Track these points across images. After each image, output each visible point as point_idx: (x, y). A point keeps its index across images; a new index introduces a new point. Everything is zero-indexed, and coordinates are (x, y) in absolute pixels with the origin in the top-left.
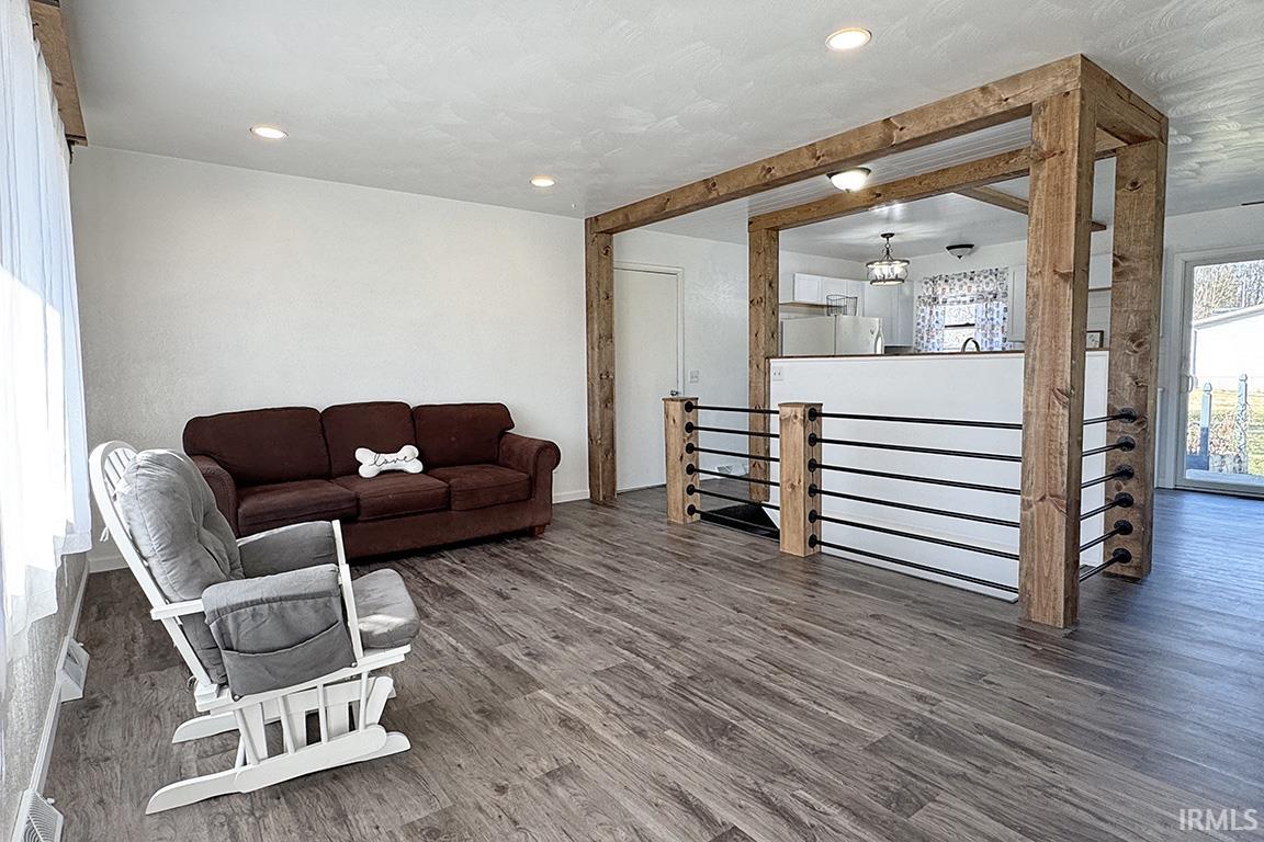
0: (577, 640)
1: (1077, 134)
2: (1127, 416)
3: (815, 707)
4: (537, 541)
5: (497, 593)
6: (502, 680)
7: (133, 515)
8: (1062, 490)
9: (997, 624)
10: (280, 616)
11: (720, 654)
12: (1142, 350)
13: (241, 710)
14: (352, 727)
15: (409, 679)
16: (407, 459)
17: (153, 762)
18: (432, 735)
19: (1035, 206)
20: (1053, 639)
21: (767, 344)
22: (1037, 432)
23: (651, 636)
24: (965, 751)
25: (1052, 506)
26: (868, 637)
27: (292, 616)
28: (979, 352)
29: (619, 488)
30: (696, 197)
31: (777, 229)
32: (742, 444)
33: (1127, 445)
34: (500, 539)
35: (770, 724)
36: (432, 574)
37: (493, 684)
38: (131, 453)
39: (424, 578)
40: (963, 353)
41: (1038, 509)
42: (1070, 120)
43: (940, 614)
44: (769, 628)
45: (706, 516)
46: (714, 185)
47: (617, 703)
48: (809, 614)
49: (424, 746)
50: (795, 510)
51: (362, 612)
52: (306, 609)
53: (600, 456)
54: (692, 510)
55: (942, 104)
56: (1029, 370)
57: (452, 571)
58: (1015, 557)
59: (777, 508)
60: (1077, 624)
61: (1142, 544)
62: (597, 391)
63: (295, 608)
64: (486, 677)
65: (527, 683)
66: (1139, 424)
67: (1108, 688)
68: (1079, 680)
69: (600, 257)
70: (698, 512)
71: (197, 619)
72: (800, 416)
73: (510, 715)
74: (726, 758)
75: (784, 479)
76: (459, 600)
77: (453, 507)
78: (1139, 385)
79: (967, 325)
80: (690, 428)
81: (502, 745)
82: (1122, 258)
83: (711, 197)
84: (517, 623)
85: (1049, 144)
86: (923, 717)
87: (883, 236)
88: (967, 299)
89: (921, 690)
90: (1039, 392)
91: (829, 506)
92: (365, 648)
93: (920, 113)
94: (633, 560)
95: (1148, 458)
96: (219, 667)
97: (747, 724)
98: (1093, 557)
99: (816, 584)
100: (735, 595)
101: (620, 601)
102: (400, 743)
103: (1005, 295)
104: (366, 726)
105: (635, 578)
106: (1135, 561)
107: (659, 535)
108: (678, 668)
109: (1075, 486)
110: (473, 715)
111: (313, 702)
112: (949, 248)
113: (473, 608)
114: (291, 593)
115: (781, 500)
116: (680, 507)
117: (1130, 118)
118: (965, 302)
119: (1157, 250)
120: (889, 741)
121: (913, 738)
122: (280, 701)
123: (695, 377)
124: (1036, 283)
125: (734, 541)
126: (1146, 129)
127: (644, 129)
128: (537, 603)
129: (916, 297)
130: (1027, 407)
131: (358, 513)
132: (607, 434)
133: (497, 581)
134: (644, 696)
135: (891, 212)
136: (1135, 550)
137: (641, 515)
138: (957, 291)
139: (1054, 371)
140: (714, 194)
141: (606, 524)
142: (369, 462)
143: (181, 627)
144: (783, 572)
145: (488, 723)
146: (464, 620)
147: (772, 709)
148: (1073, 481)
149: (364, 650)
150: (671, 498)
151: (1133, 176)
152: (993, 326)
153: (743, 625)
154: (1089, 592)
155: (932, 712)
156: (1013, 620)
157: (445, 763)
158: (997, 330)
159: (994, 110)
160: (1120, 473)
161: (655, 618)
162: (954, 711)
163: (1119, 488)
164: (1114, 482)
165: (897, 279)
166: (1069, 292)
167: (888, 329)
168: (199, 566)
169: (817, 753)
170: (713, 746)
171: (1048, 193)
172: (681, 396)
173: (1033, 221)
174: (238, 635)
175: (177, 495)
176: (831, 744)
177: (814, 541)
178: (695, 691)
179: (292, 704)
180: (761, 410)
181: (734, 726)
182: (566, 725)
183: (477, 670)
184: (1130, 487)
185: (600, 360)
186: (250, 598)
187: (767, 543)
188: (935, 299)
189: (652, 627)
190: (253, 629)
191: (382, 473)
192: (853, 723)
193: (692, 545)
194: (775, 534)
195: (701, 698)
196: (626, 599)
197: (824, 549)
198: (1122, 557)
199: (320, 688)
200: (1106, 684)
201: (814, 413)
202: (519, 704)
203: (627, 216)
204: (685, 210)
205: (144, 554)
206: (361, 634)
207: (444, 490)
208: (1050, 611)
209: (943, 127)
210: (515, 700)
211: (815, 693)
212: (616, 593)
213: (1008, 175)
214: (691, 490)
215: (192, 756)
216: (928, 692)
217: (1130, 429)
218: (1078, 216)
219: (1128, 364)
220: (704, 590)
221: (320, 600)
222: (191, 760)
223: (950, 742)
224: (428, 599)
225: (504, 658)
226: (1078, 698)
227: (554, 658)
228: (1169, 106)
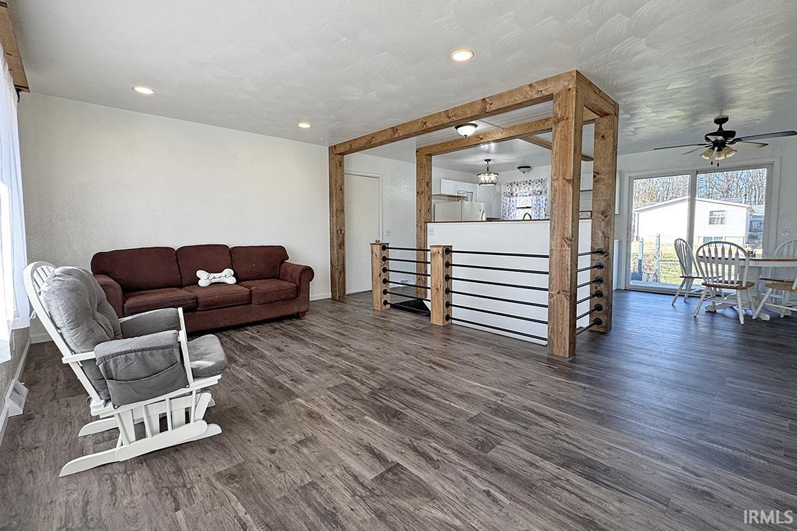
0: (320, 372)
1: (574, 109)
2: (600, 252)
3: (444, 401)
4: (302, 321)
5: (276, 348)
6: (277, 394)
7: (51, 303)
8: (567, 288)
9: (537, 356)
10: (143, 360)
11: (395, 376)
12: (607, 219)
13: (119, 414)
14: (188, 421)
15: (222, 395)
16: (227, 276)
17: (66, 448)
18: (234, 425)
19: (555, 146)
20: (563, 363)
21: (426, 216)
22: (556, 259)
23: (361, 369)
24: (516, 419)
25: (563, 297)
26: (473, 365)
27: (150, 359)
28: (531, 220)
29: (347, 293)
30: (388, 136)
31: (431, 155)
32: (413, 267)
33: (600, 267)
34: (280, 319)
35: (419, 410)
36: (239, 339)
37: (271, 396)
38: (51, 269)
39: (235, 341)
40: (523, 220)
41: (557, 298)
42: (570, 102)
43: (509, 353)
44: (423, 362)
45: (393, 306)
46: (397, 130)
47: (340, 404)
48: (444, 354)
49: (230, 431)
50: (439, 302)
51: (193, 357)
52: (158, 355)
53: (337, 275)
54: (386, 303)
55: (510, 92)
56: (552, 228)
57: (252, 337)
58: (546, 323)
59: (429, 301)
60: (575, 355)
61: (607, 315)
62: (335, 240)
63: (152, 355)
64: (268, 393)
65: (290, 395)
66: (606, 256)
67: (587, 386)
68: (575, 382)
69: (337, 167)
70: (389, 304)
71: (92, 362)
72: (441, 252)
73: (280, 412)
74: (396, 429)
75: (433, 285)
76: (255, 352)
77: (253, 302)
78: (606, 237)
79: (528, 207)
80: (384, 259)
81: (273, 427)
82: (597, 173)
83: (395, 137)
84: (285, 364)
85: (561, 114)
86: (497, 403)
87: (486, 160)
88: (528, 194)
89: (497, 390)
90: (557, 239)
91: (456, 299)
92: (195, 377)
93: (500, 96)
94: (353, 330)
95: (610, 273)
96: (106, 390)
97: (408, 411)
98: (583, 322)
99: (448, 339)
100: (406, 345)
101: (344, 351)
102: (216, 429)
103: (546, 192)
104: (195, 421)
105: (353, 339)
106: (604, 324)
107: (367, 317)
108: (373, 384)
109: (574, 287)
110: (259, 413)
111: (164, 408)
112: (518, 168)
113: (263, 356)
114: (149, 346)
115: (432, 297)
116: (379, 301)
117: (601, 104)
118: (526, 196)
119: (614, 170)
120: (480, 416)
121: (492, 414)
122: (143, 408)
123: (389, 233)
124: (555, 184)
125: (407, 318)
126: (607, 109)
127: (358, 99)
128: (299, 353)
129: (502, 193)
130: (551, 246)
131: (197, 306)
132: (341, 263)
133: (277, 342)
134: (354, 399)
135: (490, 147)
136: (603, 319)
137: (358, 306)
138: (523, 190)
139: (564, 228)
140: (397, 135)
141: (340, 311)
142: (204, 278)
143: (81, 367)
144: (431, 334)
145: (267, 417)
146: (257, 363)
147: (421, 403)
148: (573, 283)
149: (194, 378)
150: (375, 297)
151: (602, 132)
152: (540, 208)
153: (408, 361)
154: (581, 340)
155: (502, 401)
156: (545, 354)
157: (241, 439)
158: (542, 210)
159: (535, 96)
160: (596, 281)
161: (362, 359)
162: (513, 400)
163: (596, 288)
164: (594, 285)
165: (492, 183)
166: (571, 189)
167: (488, 208)
168: (94, 332)
169: (444, 424)
170: (389, 423)
171: (561, 139)
172: (381, 242)
173: (554, 152)
174: (116, 371)
175: (79, 292)
176: (451, 419)
177: (448, 318)
178: (382, 396)
179: (151, 410)
180: (422, 250)
181: (401, 412)
182: (311, 416)
183: (263, 390)
184: (601, 287)
185: (337, 222)
186: (124, 350)
187: (424, 319)
188: (512, 194)
189: (361, 364)
190: (126, 367)
191: (212, 284)
192: (462, 408)
193: (385, 321)
194: (428, 314)
195: (384, 399)
196: (347, 349)
197: (454, 321)
198: (597, 322)
199: (167, 400)
200: (587, 384)
201: (448, 251)
202: (286, 406)
203: (351, 145)
204: (382, 143)
205: (58, 326)
206: (192, 369)
207: (247, 293)
208: (563, 350)
209: (511, 104)
210: (283, 405)
211: (444, 394)
212: (342, 346)
213: (544, 130)
214: (385, 292)
215: (90, 443)
216: (501, 391)
217: (602, 258)
218: (575, 151)
219: (600, 226)
220: (390, 344)
221: (166, 350)
222: (90, 446)
223: (510, 415)
224: (236, 352)
225: (279, 383)
226: (574, 391)
227: (306, 381)
228: (619, 99)
